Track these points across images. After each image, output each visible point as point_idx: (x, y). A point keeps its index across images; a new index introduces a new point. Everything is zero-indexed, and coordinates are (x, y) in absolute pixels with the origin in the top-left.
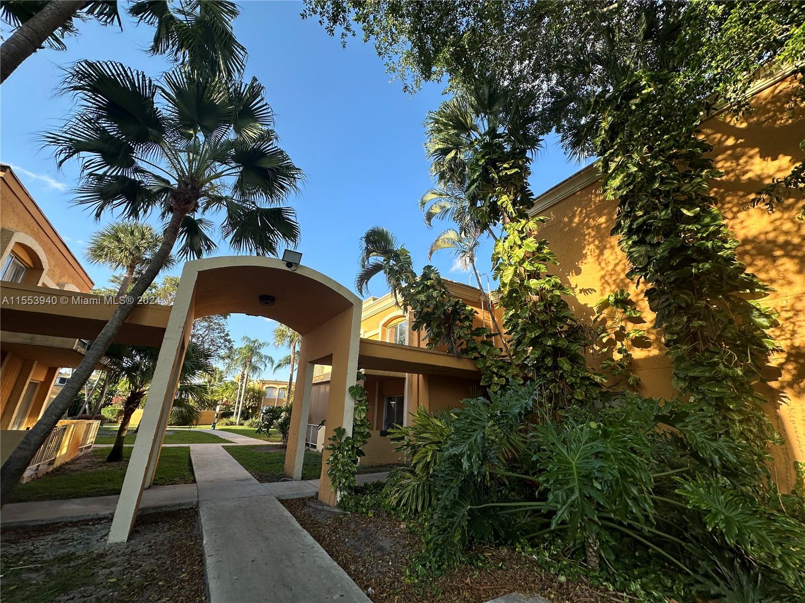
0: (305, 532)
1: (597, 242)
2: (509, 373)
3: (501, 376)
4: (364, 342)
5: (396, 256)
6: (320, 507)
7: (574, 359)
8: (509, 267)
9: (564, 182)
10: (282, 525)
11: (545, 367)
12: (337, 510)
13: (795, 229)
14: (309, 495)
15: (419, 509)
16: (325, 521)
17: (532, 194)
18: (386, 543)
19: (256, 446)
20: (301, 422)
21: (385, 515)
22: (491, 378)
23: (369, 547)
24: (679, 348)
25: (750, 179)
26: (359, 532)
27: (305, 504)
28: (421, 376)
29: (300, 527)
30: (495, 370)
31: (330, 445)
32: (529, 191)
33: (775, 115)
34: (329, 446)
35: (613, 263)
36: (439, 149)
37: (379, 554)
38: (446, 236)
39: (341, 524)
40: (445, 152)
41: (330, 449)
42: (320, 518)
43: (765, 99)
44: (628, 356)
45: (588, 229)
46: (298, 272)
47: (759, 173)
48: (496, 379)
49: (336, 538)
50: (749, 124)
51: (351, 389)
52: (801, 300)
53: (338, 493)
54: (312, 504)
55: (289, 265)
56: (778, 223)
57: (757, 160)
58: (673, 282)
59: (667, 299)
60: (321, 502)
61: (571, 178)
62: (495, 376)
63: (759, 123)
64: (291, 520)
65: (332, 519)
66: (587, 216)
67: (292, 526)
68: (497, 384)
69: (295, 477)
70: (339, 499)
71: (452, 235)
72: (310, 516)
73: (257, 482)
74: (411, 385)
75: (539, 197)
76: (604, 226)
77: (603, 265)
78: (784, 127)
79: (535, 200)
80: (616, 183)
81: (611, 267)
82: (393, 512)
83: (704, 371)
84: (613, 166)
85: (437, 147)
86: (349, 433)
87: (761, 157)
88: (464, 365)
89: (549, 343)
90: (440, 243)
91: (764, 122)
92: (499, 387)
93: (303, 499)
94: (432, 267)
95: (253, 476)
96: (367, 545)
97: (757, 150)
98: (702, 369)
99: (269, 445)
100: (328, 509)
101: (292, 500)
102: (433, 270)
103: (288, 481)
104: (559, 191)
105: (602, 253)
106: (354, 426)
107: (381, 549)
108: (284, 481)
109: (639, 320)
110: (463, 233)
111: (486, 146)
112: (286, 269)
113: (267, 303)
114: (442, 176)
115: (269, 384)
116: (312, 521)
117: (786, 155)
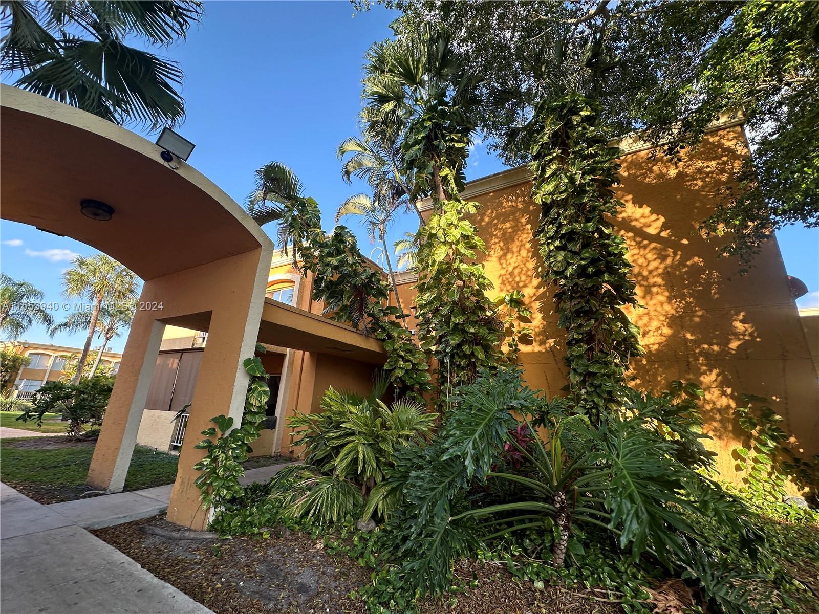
0: (170, 589)
1: (502, 244)
2: (415, 358)
3: (406, 361)
4: (269, 303)
5: (303, 204)
6: (175, 535)
7: (487, 348)
8: (442, 246)
9: (483, 179)
10: (117, 584)
11: (461, 354)
12: (209, 536)
13: (645, 264)
14: (146, 516)
15: (335, 519)
16: (190, 557)
17: (464, 178)
18: (307, 577)
19: (14, 439)
20: (133, 406)
21: (288, 533)
22: (397, 361)
23: (284, 588)
24: (581, 347)
25: (623, 218)
26: (258, 568)
27: (143, 532)
28: (307, 354)
29: (156, 580)
30: (403, 354)
31: (204, 441)
32: (463, 174)
33: (646, 173)
34: (201, 444)
35: (513, 265)
36: (377, 92)
37: (302, 598)
38: (356, 200)
39: (221, 558)
40: (382, 99)
41: (204, 448)
42: (179, 553)
43: (642, 158)
44: (516, 350)
45: (496, 229)
46: (181, 172)
47: (630, 215)
48: (402, 363)
49: (222, 583)
50: (629, 174)
51: (247, 362)
52: (641, 319)
53: (212, 510)
54: (158, 530)
55: (167, 156)
56: (636, 257)
57: (630, 205)
58: (589, 288)
59: (579, 303)
60: (174, 525)
61: (489, 177)
62: (401, 359)
63: (636, 176)
64: (133, 569)
65: (202, 552)
66: (497, 217)
67: (140, 580)
68: (402, 369)
69: (112, 487)
70: (211, 519)
71: (365, 201)
72: (159, 551)
73: (33, 503)
74: (291, 363)
75: (469, 183)
76: (510, 230)
77: (504, 266)
78: (649, 184)
79: (466, 184)
80: (550, 187)
81: (510, 269)
82: (298, 527)
83: (600, 368)
84: (549, 172)
85: (376, 89)
86: (237, 425)
87: (633, 203)
88: (371, 345)
89: (472, 330)
90: (349, 206)
91: (639, 176)
92: (404, 371)
93: (137, 523)
94: (346, 228)
95: (21, 491)
96: (280, 588)
97: (630, 197)
98: (599, 366)
99: (41, 438)
100: (192, 535)
101: (115, 528)
102: (348, 232)
103: (97, 495)
104: (475, 186)
105: (505, 255)
106: (245, 414)
107: (303, 588)
108: (90, 496)
109: (526, 320)
110: (377, 203)
111: (432, 109)
112: (161, 161)
113: (96, 214)
114: (372, 127)
115: (36, 349)
116: (167, 559)
117: (648, 206)
